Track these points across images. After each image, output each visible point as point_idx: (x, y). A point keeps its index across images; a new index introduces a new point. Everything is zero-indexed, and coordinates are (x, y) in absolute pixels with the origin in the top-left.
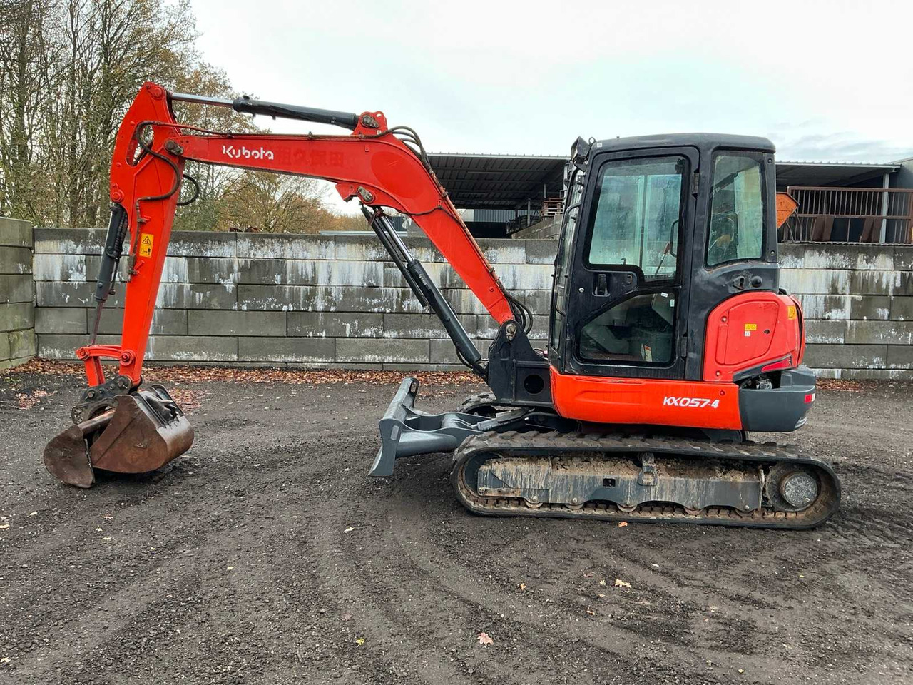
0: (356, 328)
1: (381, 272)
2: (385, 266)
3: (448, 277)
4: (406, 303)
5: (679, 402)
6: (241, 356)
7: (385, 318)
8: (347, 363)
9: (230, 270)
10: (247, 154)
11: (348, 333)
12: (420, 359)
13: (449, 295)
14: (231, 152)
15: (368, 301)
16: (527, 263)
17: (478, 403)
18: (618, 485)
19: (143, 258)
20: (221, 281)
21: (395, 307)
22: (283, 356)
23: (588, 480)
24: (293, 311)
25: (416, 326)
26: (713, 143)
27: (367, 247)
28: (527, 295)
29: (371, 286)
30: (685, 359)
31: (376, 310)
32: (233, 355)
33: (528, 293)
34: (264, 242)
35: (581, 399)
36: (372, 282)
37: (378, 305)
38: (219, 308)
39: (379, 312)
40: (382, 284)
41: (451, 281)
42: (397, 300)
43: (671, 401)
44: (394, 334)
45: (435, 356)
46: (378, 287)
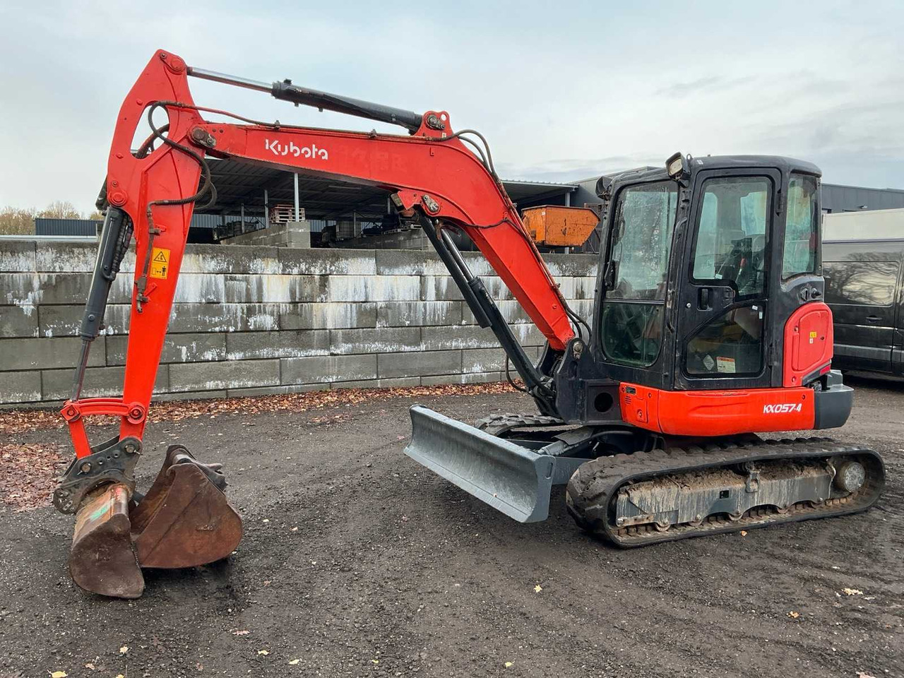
0: (194, 351)
1: (222, 286)
2: (226, 279)
3: (297, 290)
4: (252, 320)
5: (774, 409)
6: (47, 394)
7: (229, 338)
8: (184, 392)
9: (29, 287)
10: (295, 151)
11: (184, 358)
12: (270, 381)
13: (299, 310)
14: (276, 147)
15: (207, 318)
16: (378, 274)
17: (506, 427)
18: (731, 495)
19: (154, 280)
20: (16, 302)
21: (239, 325)
22: (103, 390)
23: (709, 495)
24: (114, 335)
25: (265, 345)
26: (790, 166)
27: (204, 258)
28: (379, 307)
29: (210, 303)
30: (771, 367)
31: (217, 329)
32: (35, 394)
33: (380, 304)
34: (73, 252)
35: (696, 415)
36: (212, 297)
37: (221, 323)
38: (15, 335)
39: (220, 332)
40: (223, 299)
41: (301, 294)
42: (242, 317)
43: (769, 409)
44: (239, 355)
45: (287, 377)
46: (219, 303)
